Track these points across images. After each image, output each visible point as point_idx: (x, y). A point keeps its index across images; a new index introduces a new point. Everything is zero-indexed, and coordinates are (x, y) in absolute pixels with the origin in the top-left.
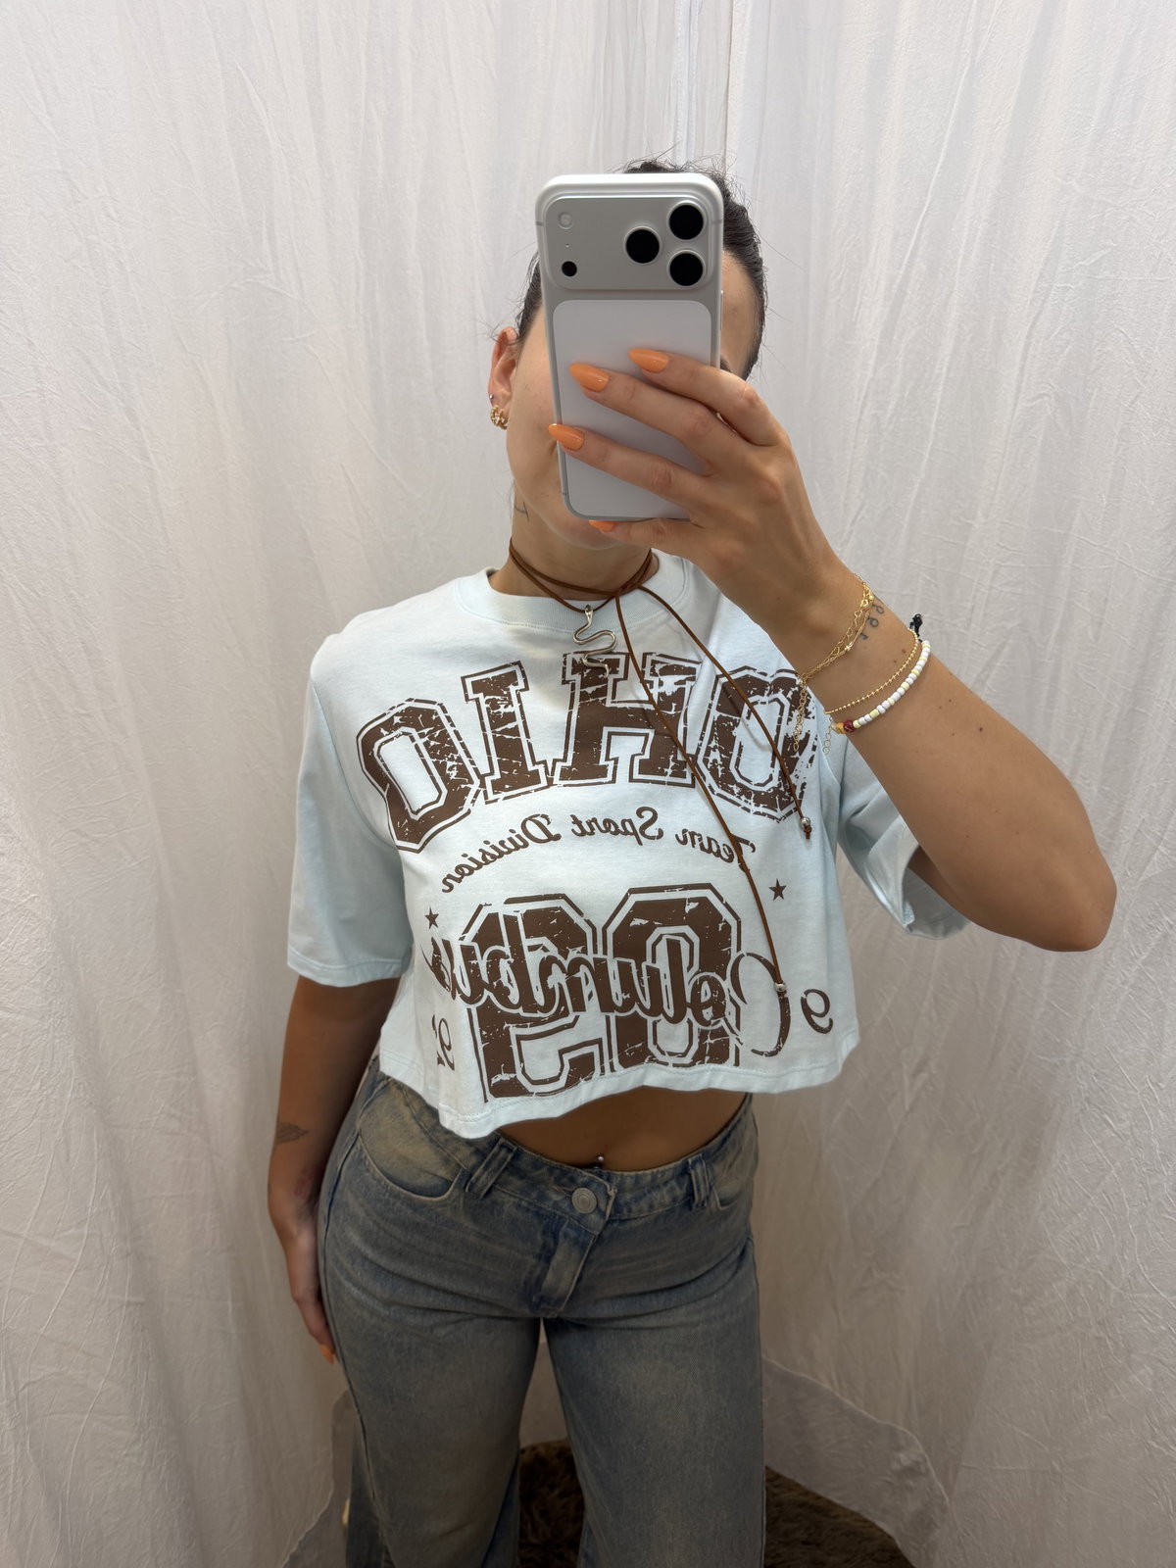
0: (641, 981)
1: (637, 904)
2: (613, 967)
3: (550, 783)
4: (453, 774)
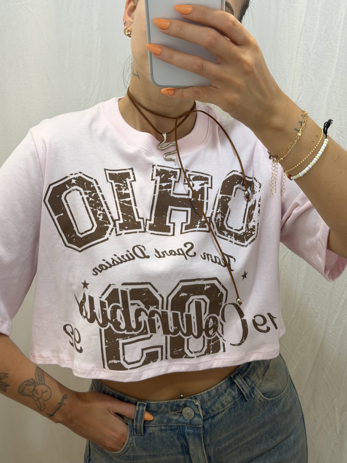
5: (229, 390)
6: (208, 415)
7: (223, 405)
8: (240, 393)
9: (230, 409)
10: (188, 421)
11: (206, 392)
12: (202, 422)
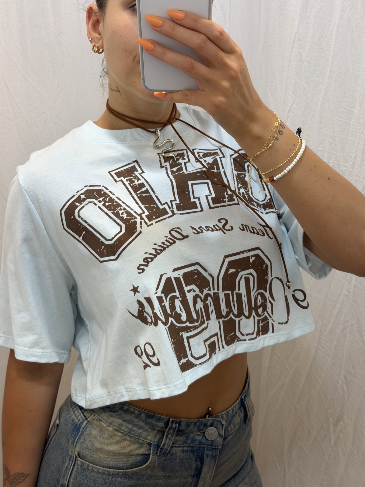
0: (233, 301)
1: (230, 262)
2: (222, 297)
3: (174, 214)
4: (125, 216)
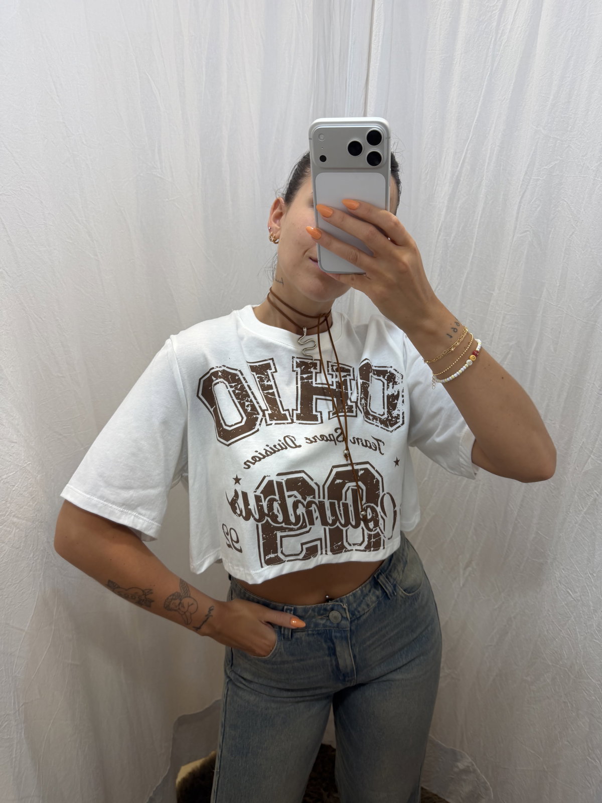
5: (373, 590)
6: (355, 617)
7: (368, 605)
8: (384, 592)
9: (374, 609)
10: (335, 625)
11: (351, 593)
12: (349, 625)
